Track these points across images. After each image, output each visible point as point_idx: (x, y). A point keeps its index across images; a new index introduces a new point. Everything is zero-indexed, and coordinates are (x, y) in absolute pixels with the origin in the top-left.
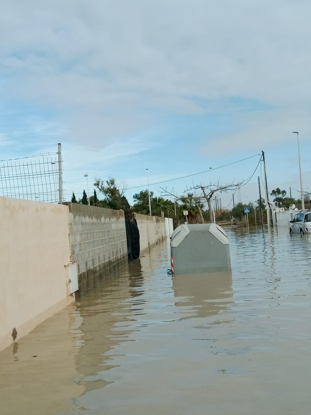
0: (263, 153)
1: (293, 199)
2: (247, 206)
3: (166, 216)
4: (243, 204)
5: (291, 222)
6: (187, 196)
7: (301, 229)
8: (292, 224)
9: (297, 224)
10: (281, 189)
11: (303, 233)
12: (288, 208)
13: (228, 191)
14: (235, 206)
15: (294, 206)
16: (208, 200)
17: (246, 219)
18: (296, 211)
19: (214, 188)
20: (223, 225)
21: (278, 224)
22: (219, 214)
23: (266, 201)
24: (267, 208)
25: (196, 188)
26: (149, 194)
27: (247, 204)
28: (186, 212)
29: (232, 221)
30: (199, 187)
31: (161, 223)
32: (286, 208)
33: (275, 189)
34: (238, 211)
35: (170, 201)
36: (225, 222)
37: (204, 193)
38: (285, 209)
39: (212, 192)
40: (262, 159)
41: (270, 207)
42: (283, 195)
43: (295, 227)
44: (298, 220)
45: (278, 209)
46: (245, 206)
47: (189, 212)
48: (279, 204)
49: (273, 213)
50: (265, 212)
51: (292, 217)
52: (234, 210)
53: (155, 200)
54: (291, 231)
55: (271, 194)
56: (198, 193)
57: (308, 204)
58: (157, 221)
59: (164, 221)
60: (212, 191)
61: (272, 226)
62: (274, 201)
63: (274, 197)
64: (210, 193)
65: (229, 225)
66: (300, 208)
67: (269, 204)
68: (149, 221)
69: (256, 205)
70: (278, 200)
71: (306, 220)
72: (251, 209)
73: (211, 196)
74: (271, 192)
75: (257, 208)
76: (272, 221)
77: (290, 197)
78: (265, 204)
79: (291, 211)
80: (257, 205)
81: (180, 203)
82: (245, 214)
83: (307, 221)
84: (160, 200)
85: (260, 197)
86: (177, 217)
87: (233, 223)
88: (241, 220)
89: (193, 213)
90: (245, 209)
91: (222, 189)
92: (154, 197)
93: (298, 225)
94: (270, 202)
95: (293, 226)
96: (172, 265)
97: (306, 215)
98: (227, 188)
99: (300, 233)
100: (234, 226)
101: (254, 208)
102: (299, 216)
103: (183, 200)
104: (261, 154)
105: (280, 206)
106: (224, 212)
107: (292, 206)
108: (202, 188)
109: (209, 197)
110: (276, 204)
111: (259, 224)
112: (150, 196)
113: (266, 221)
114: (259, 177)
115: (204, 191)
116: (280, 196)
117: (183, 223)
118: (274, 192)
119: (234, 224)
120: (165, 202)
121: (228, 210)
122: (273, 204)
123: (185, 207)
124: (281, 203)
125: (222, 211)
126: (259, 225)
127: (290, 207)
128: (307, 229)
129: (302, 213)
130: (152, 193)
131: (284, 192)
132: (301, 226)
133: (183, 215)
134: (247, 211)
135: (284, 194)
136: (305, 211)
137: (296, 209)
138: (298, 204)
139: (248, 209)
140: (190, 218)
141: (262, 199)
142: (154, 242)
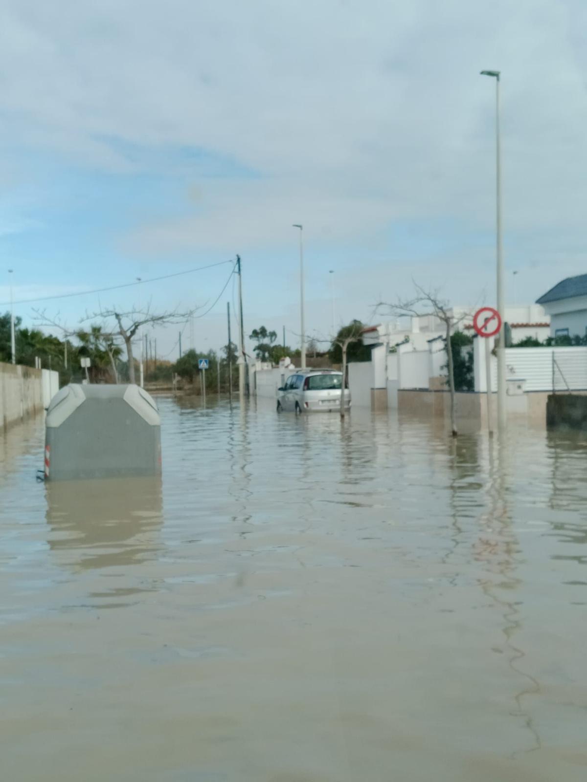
0: (239, 260)
1: (288, 348)
2: (204, 357)
3: (45, 366)
4: (198, 352)
5: (281, 389)
6: (88, 330)
7: (297, 404)
8: (281, 393)
9: (291, 393)
10: (269, 330)
11: (300, 411)
12: (277, 363)
13: (166, 325)
14: (183, 355)
15: (288, 360)
16: (128, 340)
17: (201, 380)
18: (291, 371)
19: (140, 318)
20: (157, 389)
21: (258, 392)
22: (152, 369)
23: (239, 348)
24: (241, 361)
25: (105, 314)
26: (13, 321)
27: (205, 352)
28: (85, 361)
29: (175, 382)
30: (110, 313)
31: (33, 380)
32: (274, 364)
33: (258, 328)
34: (187, 365)
35: (56, 339)
36: (161, 384)
37: (121, 327)
38: (272, 366)
39: (137, 326)
40: (237, 269)
41: (245, 360)
42: (271, 339)
43: (287, 399)
44: (292, 387)
45: (259, 365)
46: (202, 356)
47: (93, 362)
48: (264, 356)
49: (251, 371)
50: (237, 370)
51: (283, 380)
52: (181, 362)
53: (24, 334)
54: (280, 407)
55: (251, 337)
56: (110, 326)
57: (312, 359)
58: (26, 375)
59: (39, 376)
60: (135, 323)
61: (247, 395)
62: (254, 350)
63: (255, 343)
64: (132, 326)
65: (169, 389)
66: (297, 364)
67: (244, 354)
68: (6, 375)
69: (221, 355)
70: (261, 348)
71: (306, 387)
72: (211, 362)
73: (133, 333)
74: (251, 333)
75: (223, 360)
76: (247, 386)
77: (282, 345)
78: (237, 354)
79: (282, 370)
80: (225, 356)
81: (76, 343)
82: (199, 370)
83: (309, 389)
84: (35, 335)
85: (230, 340)
86: (68, 369)
87: (176, 387)
88: (191, 381)
89: (101, 365)
90: (201, 361)
91: (155, 319)
92: (23, 327)
93: (292, 396)
94: (246, 352)
95: (283, 397)
96: (47, 462)
97: (308, 380)
98: (164, 320)
99: (295, 410)
100: (179, 393)
101: (219, 360)
102: (294, 380)
103: (82, 336)
104: (236, 261)
105: (264, 360)
106: (161, 364)
107: (284, 360)
108: (117, 316)
109: (128, 334)
110: (258, 355)
111: (225, 390)
112: (15, 325)
113: (236, 386)
114: (228, 304)
115: (119, 323)
116: (266, 341)
117: (78, 381)
118: (255, 334)
119: (180, 389)
120: (46, 339)
121: (168, 362)
122: (253, 354)
123: (83, 351)
124: (267, 354)
125: (158, 364)
126: (224, 392)
127: (281, 363)
128: (307, 404)
129: (299, 373)
130: (19, 320)
131: (273, 334)
132: (297, 398)
133: (80, 367)
134: (203, 365)
135: (273, 338)
136: (306, 371)
137: (292, 367)
138: (296, 357)
139: (206, 361)
140: (94, 373)
141: (234, 345)
142: (16, 416)
